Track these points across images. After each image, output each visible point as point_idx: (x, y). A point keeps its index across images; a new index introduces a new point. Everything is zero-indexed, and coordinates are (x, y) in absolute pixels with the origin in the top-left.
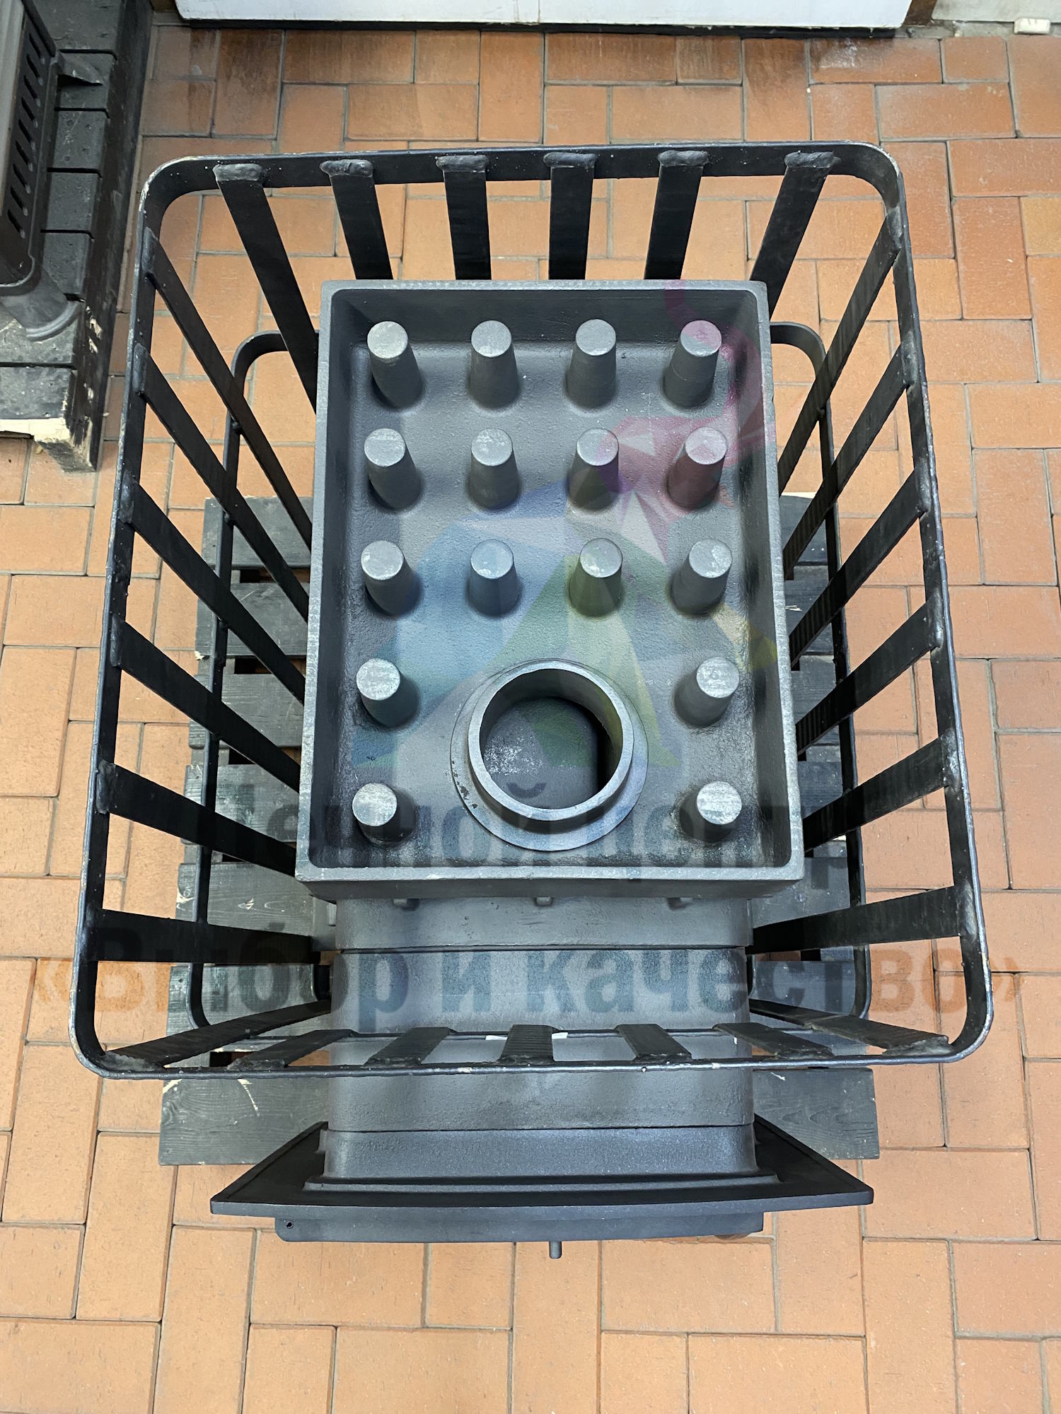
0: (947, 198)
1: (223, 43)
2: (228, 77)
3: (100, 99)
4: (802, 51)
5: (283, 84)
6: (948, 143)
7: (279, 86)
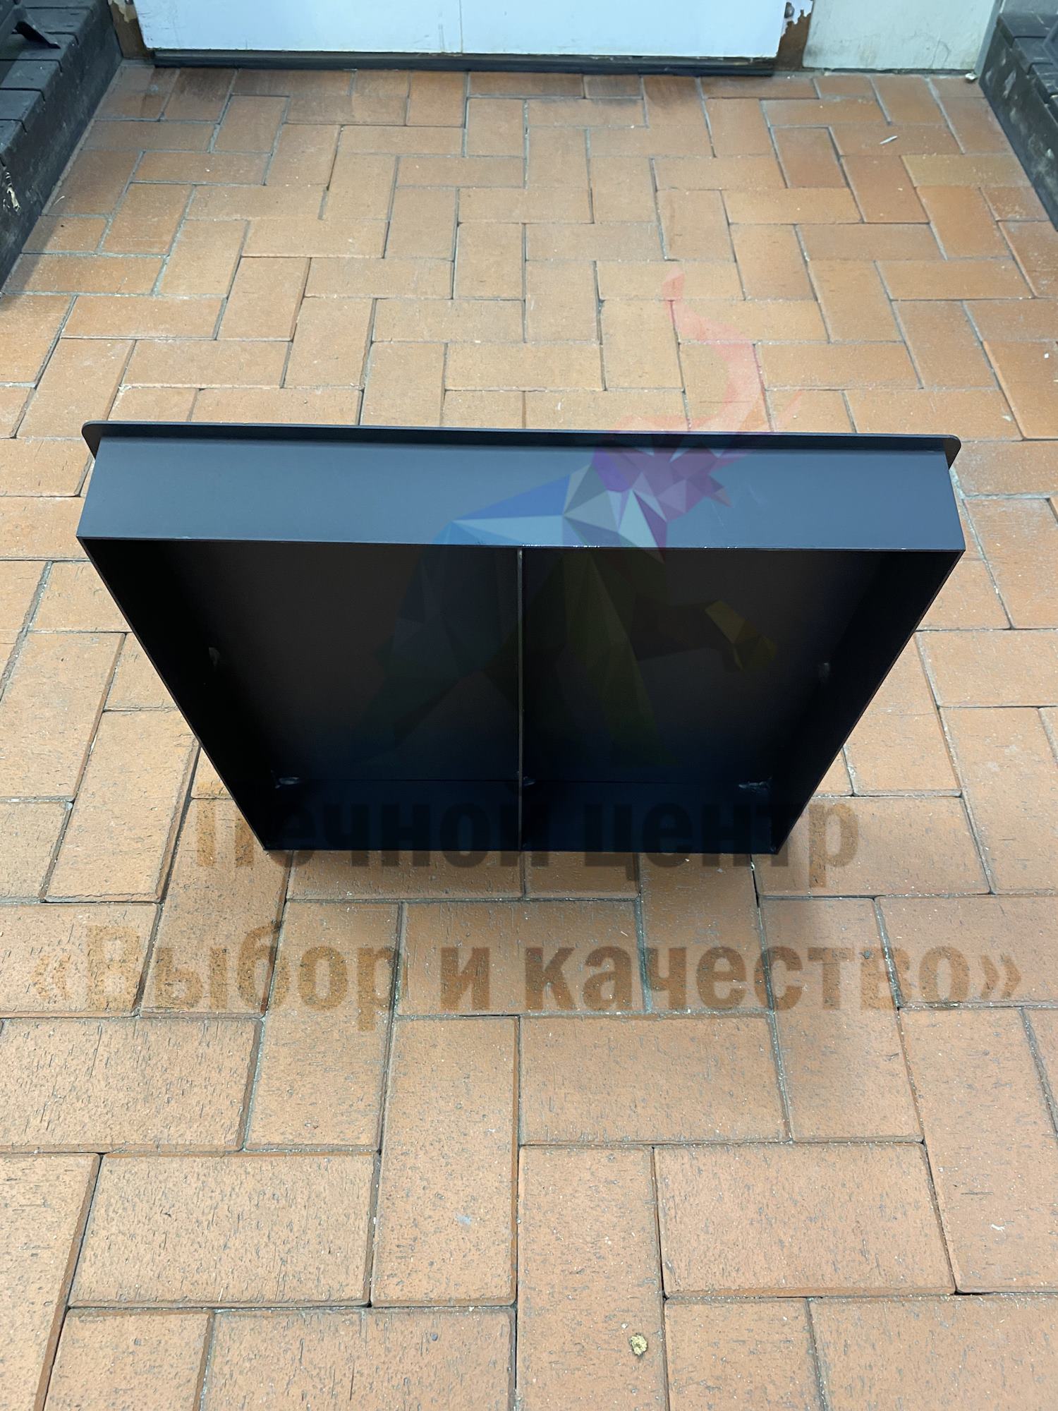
0: (834, 156)
1: (181, 75)
2: (182, 92)
3: (57, 55)
4: (694, 81)
5: (231, 95)
6: (830, 128)
7: (228, 97)
